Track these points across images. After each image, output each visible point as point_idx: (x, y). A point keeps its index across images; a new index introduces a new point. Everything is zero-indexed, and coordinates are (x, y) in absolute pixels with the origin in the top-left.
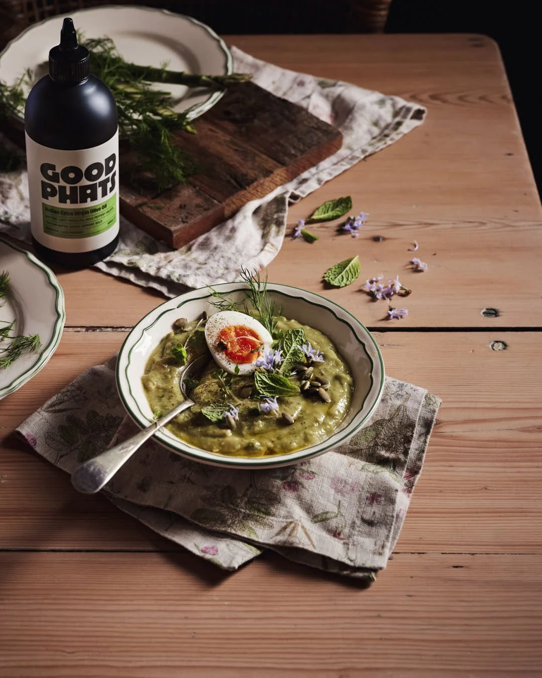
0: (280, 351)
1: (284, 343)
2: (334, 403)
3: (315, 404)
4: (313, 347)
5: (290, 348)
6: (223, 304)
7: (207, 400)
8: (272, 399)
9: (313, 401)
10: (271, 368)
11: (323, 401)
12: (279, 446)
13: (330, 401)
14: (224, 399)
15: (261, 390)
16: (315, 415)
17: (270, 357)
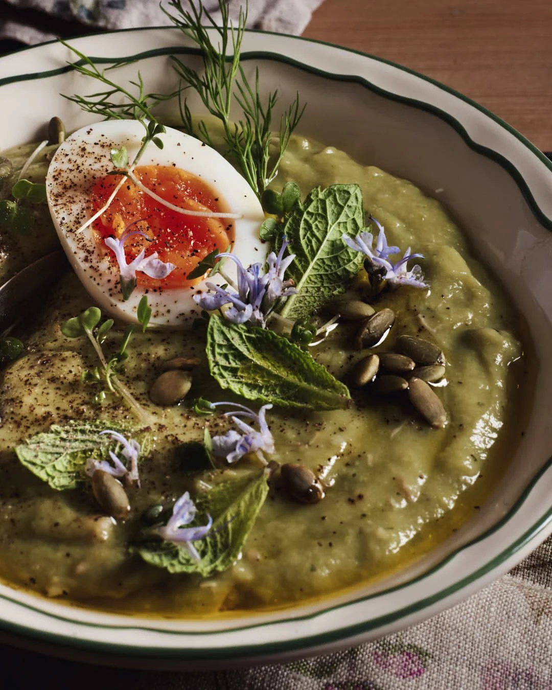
0: (286, 254)
1: (302, 225)
2: (459, 427)
3: (397, 431)
4: (391, 239)
5: (320, 243)
6: (112, 99)
7: (40, 411)
8: (251, 414)
9: (389, 421)
10: (253, 316)
11: (423, 421)
12: (271, 579)
13: (444, 421)
14: (97, 408)
15: (223, 377)
16: (395, 470)
17: (251, 277)
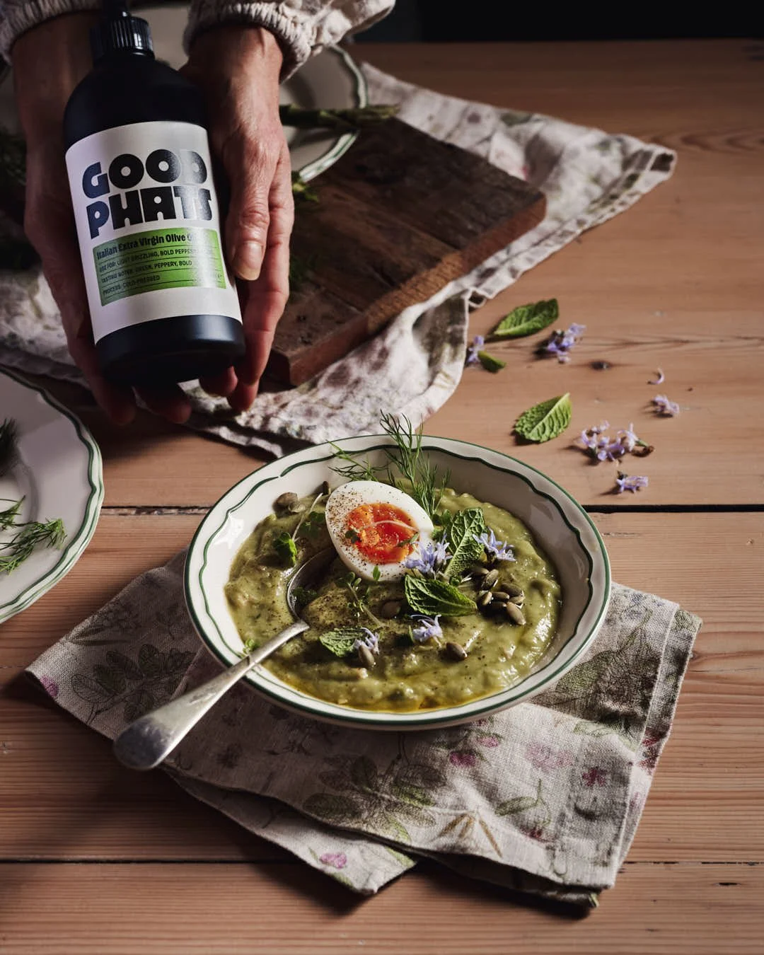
0: (444, 543)
1: (452, 530)
2: (531, 624)
3: (501, 627)
4: (497, 538)
5: (461, 538)
6: (354, 470)
7: (328, 622)
8: (432, 620)
9: (498, 623)
10: (430, 571)
11: (513, 622)
12: (443, 694)
13: (524, 622)
14: (355, 619)
15: (415, 605)
16: (500, 645)
17: (428, 553)
